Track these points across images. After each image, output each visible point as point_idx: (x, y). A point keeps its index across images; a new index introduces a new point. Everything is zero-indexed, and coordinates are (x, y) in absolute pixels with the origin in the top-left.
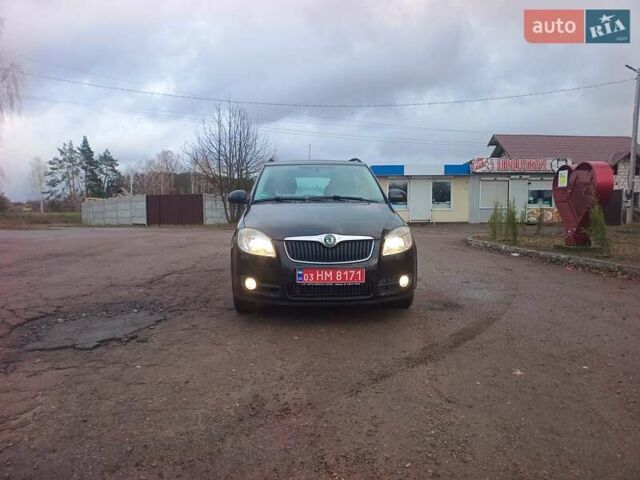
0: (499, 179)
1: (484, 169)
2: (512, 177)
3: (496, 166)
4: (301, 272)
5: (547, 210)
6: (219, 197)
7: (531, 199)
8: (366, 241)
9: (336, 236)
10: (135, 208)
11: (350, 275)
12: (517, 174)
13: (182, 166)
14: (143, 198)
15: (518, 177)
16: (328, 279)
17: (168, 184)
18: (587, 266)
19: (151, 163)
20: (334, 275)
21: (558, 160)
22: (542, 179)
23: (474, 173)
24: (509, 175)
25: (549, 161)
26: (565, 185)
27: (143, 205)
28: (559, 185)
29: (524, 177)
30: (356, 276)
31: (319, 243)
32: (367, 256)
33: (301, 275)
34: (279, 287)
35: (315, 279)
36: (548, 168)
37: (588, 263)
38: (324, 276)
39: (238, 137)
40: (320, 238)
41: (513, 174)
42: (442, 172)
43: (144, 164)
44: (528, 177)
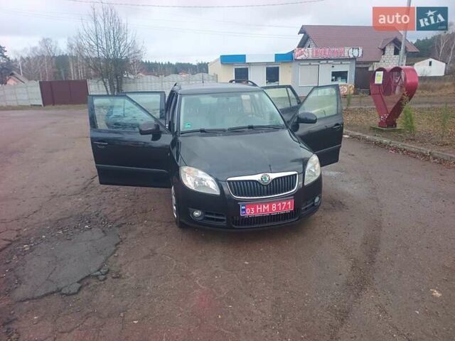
0: (312, 63)
1: (303, 57)
2: (322, 62)
3: (311, 54)
4: (243, 208)
5: (344, 85)
6: (101, 82)
7: (334, 78)
8: (293, 175)
9: (269, 174)
10: (31, 93)
11: (282, 205)
12: (325, 59)
13: (60, 51)
14: (37, 83)
15: (325, 62)
16: (266, 210)
17: (50, 66)
18: (405, 150)
19: (35, 49)
20: (271, 207)
21: (353, 49)
22: (341, 63)
23: (296, 60)
24: (319, 60)
25: (347, 49)
26: (381, 82)
27: (38, 89)
28: (376, 82)
29: (329, 62)
30: (287, 206)
31: (255, 181)
32: (293, 188)
33: (244, 210)
34: (225, 218)
35: (255, 212)
36: (346, 54)
37: (405, 148)
38: (263, 209)
39: (112, 31)
40: (257, 177)
41: (322, 60)
42: (273, 60)
43: (29, 51)
44: (332, 61)
